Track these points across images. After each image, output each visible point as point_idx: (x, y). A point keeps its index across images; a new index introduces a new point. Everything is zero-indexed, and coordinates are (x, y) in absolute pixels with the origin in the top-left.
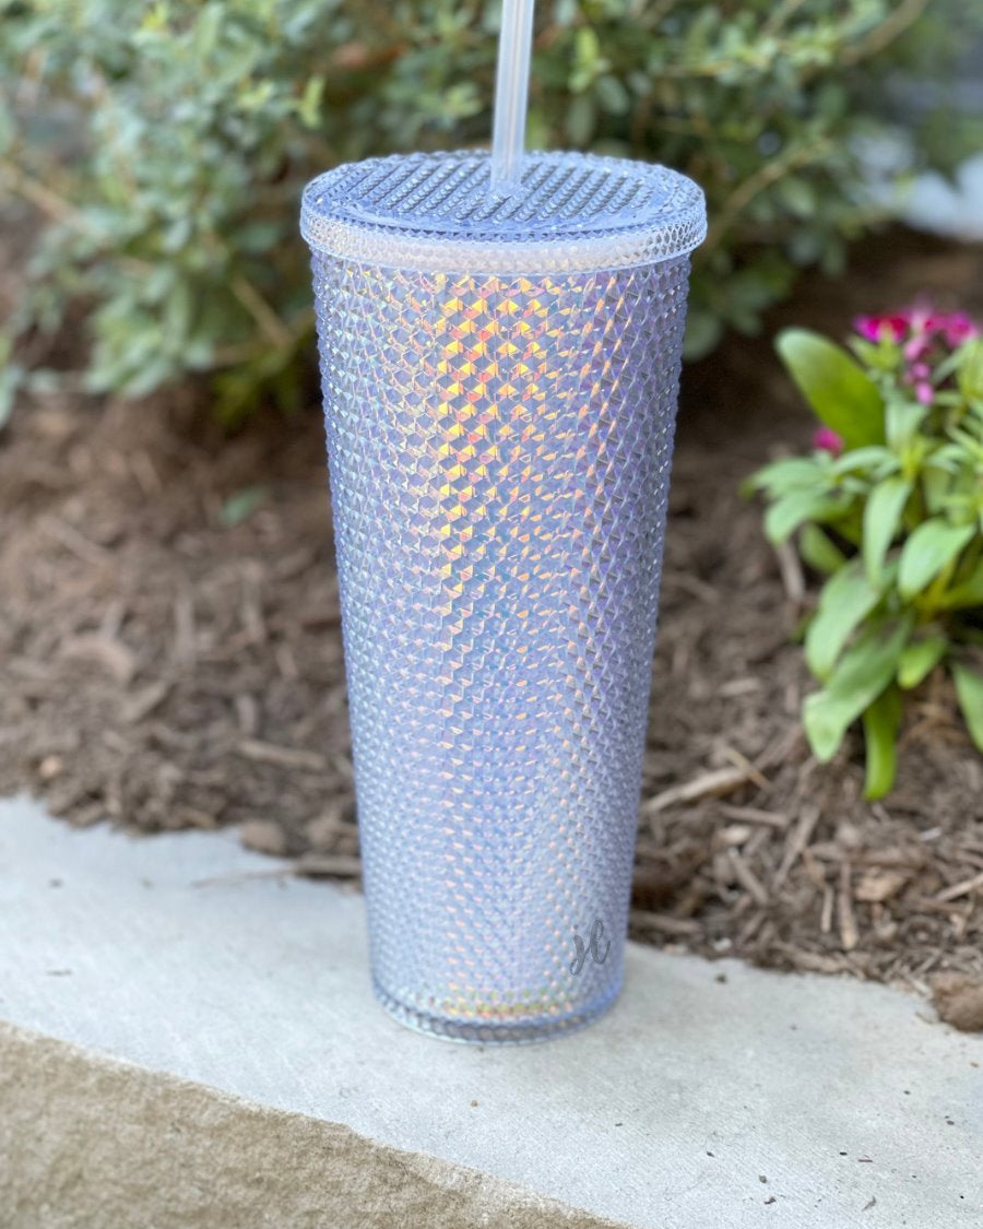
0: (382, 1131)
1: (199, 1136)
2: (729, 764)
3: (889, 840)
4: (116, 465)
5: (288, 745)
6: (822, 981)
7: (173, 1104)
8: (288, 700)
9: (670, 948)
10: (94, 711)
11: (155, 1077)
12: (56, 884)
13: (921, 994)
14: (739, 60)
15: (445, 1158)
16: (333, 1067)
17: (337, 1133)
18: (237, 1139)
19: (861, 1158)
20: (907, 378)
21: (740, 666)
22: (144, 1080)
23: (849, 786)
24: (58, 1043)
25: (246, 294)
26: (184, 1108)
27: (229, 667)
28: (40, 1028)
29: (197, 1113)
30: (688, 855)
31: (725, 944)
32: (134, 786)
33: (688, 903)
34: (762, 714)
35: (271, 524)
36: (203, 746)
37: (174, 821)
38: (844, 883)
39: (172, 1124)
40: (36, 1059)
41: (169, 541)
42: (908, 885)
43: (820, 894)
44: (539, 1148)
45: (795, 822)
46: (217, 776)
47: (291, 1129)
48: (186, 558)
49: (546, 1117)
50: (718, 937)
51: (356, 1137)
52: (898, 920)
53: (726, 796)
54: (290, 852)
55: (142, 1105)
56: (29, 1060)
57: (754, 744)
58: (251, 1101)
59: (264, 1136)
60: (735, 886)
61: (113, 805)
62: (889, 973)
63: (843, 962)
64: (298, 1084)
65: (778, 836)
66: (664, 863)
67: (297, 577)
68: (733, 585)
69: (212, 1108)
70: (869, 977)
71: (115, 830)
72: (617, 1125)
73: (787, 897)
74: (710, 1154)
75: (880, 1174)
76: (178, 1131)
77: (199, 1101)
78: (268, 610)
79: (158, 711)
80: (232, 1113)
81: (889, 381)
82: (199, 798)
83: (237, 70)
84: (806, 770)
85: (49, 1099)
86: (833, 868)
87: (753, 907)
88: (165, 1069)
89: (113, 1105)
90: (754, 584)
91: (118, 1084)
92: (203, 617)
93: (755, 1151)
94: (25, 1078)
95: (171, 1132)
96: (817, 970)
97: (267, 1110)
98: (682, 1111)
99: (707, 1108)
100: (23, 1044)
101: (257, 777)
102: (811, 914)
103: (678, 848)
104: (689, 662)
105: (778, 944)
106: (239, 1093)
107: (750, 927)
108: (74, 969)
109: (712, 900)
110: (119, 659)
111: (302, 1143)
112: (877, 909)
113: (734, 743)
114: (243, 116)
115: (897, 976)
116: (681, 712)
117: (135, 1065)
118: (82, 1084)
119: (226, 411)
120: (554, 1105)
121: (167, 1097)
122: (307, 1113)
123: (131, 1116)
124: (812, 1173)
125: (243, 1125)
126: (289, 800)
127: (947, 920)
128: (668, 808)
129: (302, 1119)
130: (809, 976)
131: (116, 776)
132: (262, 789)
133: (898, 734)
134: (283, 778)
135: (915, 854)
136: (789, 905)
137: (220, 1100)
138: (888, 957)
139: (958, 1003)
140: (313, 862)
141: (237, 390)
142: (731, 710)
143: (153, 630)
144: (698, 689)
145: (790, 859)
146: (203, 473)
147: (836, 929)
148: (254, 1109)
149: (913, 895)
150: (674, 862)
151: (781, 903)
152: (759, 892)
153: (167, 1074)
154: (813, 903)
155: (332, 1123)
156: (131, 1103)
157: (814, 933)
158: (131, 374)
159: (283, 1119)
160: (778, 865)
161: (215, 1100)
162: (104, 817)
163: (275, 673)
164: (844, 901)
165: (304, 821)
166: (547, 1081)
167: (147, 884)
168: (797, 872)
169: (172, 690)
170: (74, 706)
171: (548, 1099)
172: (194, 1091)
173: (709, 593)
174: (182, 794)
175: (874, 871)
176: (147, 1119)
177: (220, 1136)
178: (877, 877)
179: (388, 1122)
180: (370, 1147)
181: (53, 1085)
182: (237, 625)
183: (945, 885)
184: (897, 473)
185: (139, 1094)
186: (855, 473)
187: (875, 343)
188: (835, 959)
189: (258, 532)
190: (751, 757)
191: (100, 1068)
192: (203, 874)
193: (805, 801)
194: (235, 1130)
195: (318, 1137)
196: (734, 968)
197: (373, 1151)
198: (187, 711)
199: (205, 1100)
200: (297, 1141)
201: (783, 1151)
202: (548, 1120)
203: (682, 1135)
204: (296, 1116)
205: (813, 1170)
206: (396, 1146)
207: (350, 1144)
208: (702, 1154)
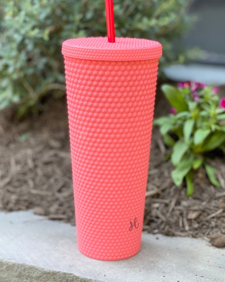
0: (81, 274)
1: (33, 280)
2: (153, 189)
3: (194, 205)
5: (42, 190)
6: (182, 238)
7: (26, 272)
8: (40, 181)
11: (22, 265)
13: (206, 240)
15: (99, 280)
16: (66, 261)
17: (70, 276)
18: (43, 279)
19: (201, 276)
20: (192, 96)
22: (19, 266)
23: (183, 193)
25: (27, 85)
26: (29, 273)
27: (25, 174)
29: (32, 273)
31: (156, 231)
32: (5, 200)
34: (159, 177)
36: (21, 191)
37: (16, 208)
38: (185, 215)
39: (26, 277)
41: (7, 145)
42: (200, 215)
43: (179, 218)
44: (122, 277)
45: (171, 202)
46: (26, 197)
47: (58, 276)
48: (12, 150)
50: (155, 229)
51: (75, 276)
52: (198, 223)
53: (153, 196)
54: (46, 214)
55: (18, 272)
57: (158, 184)
58: (47, 269)
59: (50, 278)
60: (157, 217)
62: (197, 236)
63: (186, 234)
64: (58, 265)
65: (167, 205)
67: (41, 152)
69: (37, 272)
70: (193, 237)
71: (1, 211)
72: (140, 271)
73: (171, 219)
74: (164, 277)
75: (206, 279)
76: (27, 279)
77: (33, 271)
78: (34, 160)
79: (9, 183)
80: (42, 273)
81: (188, 97)
82: (22, 203)
83: (28, 27)
84: (172, 190)
86: (181, 212)
87: (162, 222)
88: (24, 263)
89: (10, 274)
91: (11, 268)
92: (17, 162)
93: (175, 275)
95: (25, 279)
96: (180, 236)
97: (51, 271)
98: (155, 267)
99: (161, 267)
102: (177, 223)
105: (170, 230)
106: (44, 267)
107: (162, 226)
109: (152, 221)
111: (61, 279)
112: (193, 221)
113: (154, 184)
114: (29, 38)
115: (200, 237)
117: (16, 262)
118: (2, 269)
120: (123, 267)
122: (62, 271)
123: (15, 276)
124: (190, 280)
125: (45, 276)
126: (44, 203)
127: (210, 223)
129: (61, 273)
130: (178, 237)
132: (37, 200)
133: (193, 181)
134: (42, 198)
135: (201, 207)
136: (171, 221)
137: (39, 270)
138: (197, 232)
139: (217, 241)
140: (52, 216)
142: (151, 178)
143: (5, 166)
145: (170, 209)
146: (15, 130)
147: (183, 226)
148: (48, 271)
149: (201, 217)
151: (169, 221)
152: (163, 218)
153: (25, 264)
154: (177, 220)
156: (15, 272)
157: (178, 227)
159: (56, 273)
160: (168, 212)
163: (36, 174)
164: (185, 219)
165: (49, 207)
167: (11, 223)
168: (173, 213)
169: (12, 179)
171: (121, 266)
172: (32, 268)
174: (18, 202)
176: (19, 276)
177: (39, 279)
178: (192, 213)
179: (82, 272)
180: (79, 278)
182: (26, 164)
183: (209, 215)
184: (191, 118)
185: (17, 270)
186: (180, 119)
187: (183, 88)
188: (184, 233)
189: (29, 143)
190: (158, 187)
191: (7, 264)
193: (173, 197)
194: (43, 277)
195: (65, 277)
196: (160, 236)
197: (80, 279)
198: (16, 184)
199: (35, 270)
200: (59, 279)
201: (182, 275)
202: (123, 270)
203: (156, 273)
204: (59, 272)
205: (190, 279)
206: (86, 278)
207: (73, 278)
208: (162, 277)
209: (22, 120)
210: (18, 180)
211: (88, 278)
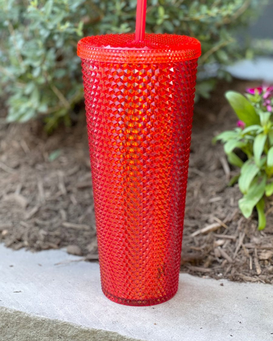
0: (128, 334)
1: (67, 339)
2: (215, 222)
3: (268, 241)
4: (16, 145)
5: (77, 223)
6: (252, 284)
7: (59, 329)
8: (75, 211)
9: (204, 277)
10: (15, 216)
11: (53, 321)
12: (12, 266)
14: (207, 14)
16: (109, 315)
17: (113, 335)
20: (264, 104)
21: (214, 194)
22: (50, 322)
23: (253, 226)
24: (21, 312)
25: (56, 91)
26: (62, 331)
27: (56, 202)
28: (14, 308)
29: (67, 332)
30: (206, 249)
31: (221, 274)
32: (32, 237)
33: (207, 263)
34: (223, 207)
35: (64, 160)
36: (51, 225)
37: (45, 247)
38: (256, 255)
39: (59, 336)
40: (13, 318)
41: (33, 166)
43: (248, 258)
44: (178, 336)
45: (238, 237)
46: (57, 233)
47: (99, 335)
48: (39, 171)
49: (178, 327)
50: (218, 273)
51: (120, 336)
53: (215, 231)
54: (82, 254)
55: (49, 330)
56: (11, 319)
57: (223, 215)
58: (85, 326)
59: (89, 338)
60: (221, 258)
61: (26, 243)
63: (258, 278)
64: (99, 321)
65: (233, 242)
66: (200, 251)
67: (75, 174)
68: (207, 171)
69: (72, 330)
70: (267, 282)
71: (27, 250)
72: (201, 328)
73: (238, 260)
74: (231, 336)
76: (61, 338)
77: (67, 328)
78: (67, 185)
79: (36, 214)
80: (79, 331)
81: (258, 105)
82: (53, 239)
83: (57, 20)
84: (239, 222)
85: (17, 331)
86: (252, 250)
87: (228, 263)
88: (56, 318)
90: (214, 170)
91: (41, 324)
93: (245, 334)
94: (9, 325)
95: (58, 338)
96: (250, 281)
97: (91, 329)
98: (219, 323)
99: (227, 322)
100: (9, 313)
101: (69, 233)
102: (246, 264)
103: (203, 247)
104: (198, 193)
105: (238, 274)
106: (81, 324)
107: (228, 269)
108: (22, 291)
109: (215, 262)
110: (22, 200)
111: (102, 339)
112: (266, 262)
113: (216, 216)
114: (59, 34)
116: (198, 208)
117: (46, 318)
118: (28, 325)
119: (48, 127)
120: (180, 323)
121: (57, 327)
122: (103, 329)
123: (45, 334)
125: (83, 334)
126: (80, 239)
128: (198, 235)
129: (102, 331)
130: (248, 283)
131: (26, 234)
132: (71, 236)
133: (265, 211)
134: (78, 233)
136: (239, 262)
137: (75, 327)
138: (271, 276)
140: (90, 256)
141: (51, 122)
142: (214, 206)
143: (31, 192)
144: (202, 201)
145: (238, 248)
146: (42, 146)
147: (254, 269)
148: (86, 329)
150: (202, 251)
151: (236, 262)
152: (229, 259)
153: (57, 320)
154: (247, 261)
155: (112, 332)
156: (45, 330)
157: (247, 270)
158: (22, 115)
159: (96, 332)
160: (234, 251)
161: (73, 327)
162: (23, 247)
163: (71, 202)
164: (256, 260)
165: (86, 245)
166: (176, 316)
167: (40, 265)
168: (240, 253)
169: (39, 208)
170: (9, 215)
171: (177, 322)
172: (66, 324)
173: (201, 174)
174: (47, 238)
175: (264, 251)
176: (50, 335)
177: (75, 339)
178: (265, 252)
179: (129, 331)
180: (125, 339)
181: (19, 326)
182: (57, 190)
184: (262, 133)
185: (48, 327)
186: (248, 134)
187: (253, 95)
188: (255, 278)
189: (61, 162)
190: (222, 219)
191: (35, 320)
192: (57, 261)
193: (240, 231)
194: (80, 336)
195: (107, 337)
196: (225, 281)
198: (45, 215)
200: (100, 338)
201: (253, 334)
202: (179, 328)
203: (221, 330)
204: (100, 330)
205: (264, 339)
206: (133, 338)
207: (118, 338)
208: (229, 336)
209: (51, 133)
210: (48, 210)
211: (136, 338)
